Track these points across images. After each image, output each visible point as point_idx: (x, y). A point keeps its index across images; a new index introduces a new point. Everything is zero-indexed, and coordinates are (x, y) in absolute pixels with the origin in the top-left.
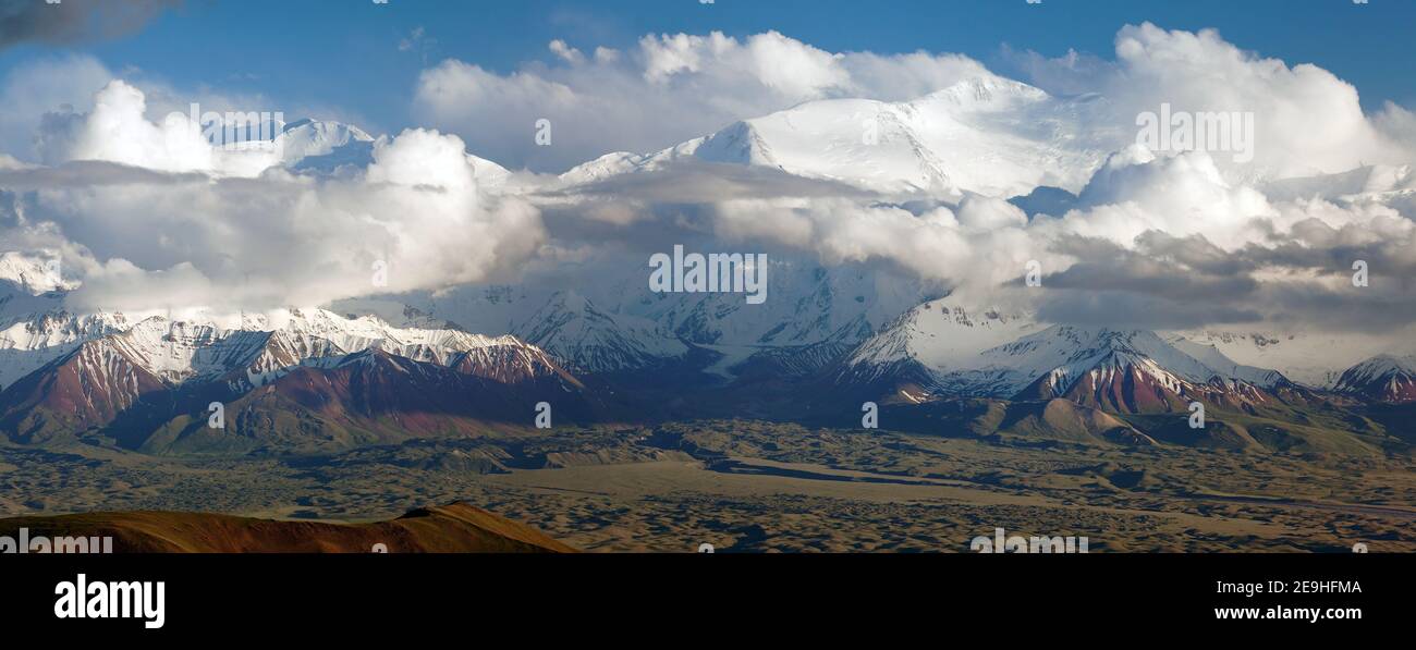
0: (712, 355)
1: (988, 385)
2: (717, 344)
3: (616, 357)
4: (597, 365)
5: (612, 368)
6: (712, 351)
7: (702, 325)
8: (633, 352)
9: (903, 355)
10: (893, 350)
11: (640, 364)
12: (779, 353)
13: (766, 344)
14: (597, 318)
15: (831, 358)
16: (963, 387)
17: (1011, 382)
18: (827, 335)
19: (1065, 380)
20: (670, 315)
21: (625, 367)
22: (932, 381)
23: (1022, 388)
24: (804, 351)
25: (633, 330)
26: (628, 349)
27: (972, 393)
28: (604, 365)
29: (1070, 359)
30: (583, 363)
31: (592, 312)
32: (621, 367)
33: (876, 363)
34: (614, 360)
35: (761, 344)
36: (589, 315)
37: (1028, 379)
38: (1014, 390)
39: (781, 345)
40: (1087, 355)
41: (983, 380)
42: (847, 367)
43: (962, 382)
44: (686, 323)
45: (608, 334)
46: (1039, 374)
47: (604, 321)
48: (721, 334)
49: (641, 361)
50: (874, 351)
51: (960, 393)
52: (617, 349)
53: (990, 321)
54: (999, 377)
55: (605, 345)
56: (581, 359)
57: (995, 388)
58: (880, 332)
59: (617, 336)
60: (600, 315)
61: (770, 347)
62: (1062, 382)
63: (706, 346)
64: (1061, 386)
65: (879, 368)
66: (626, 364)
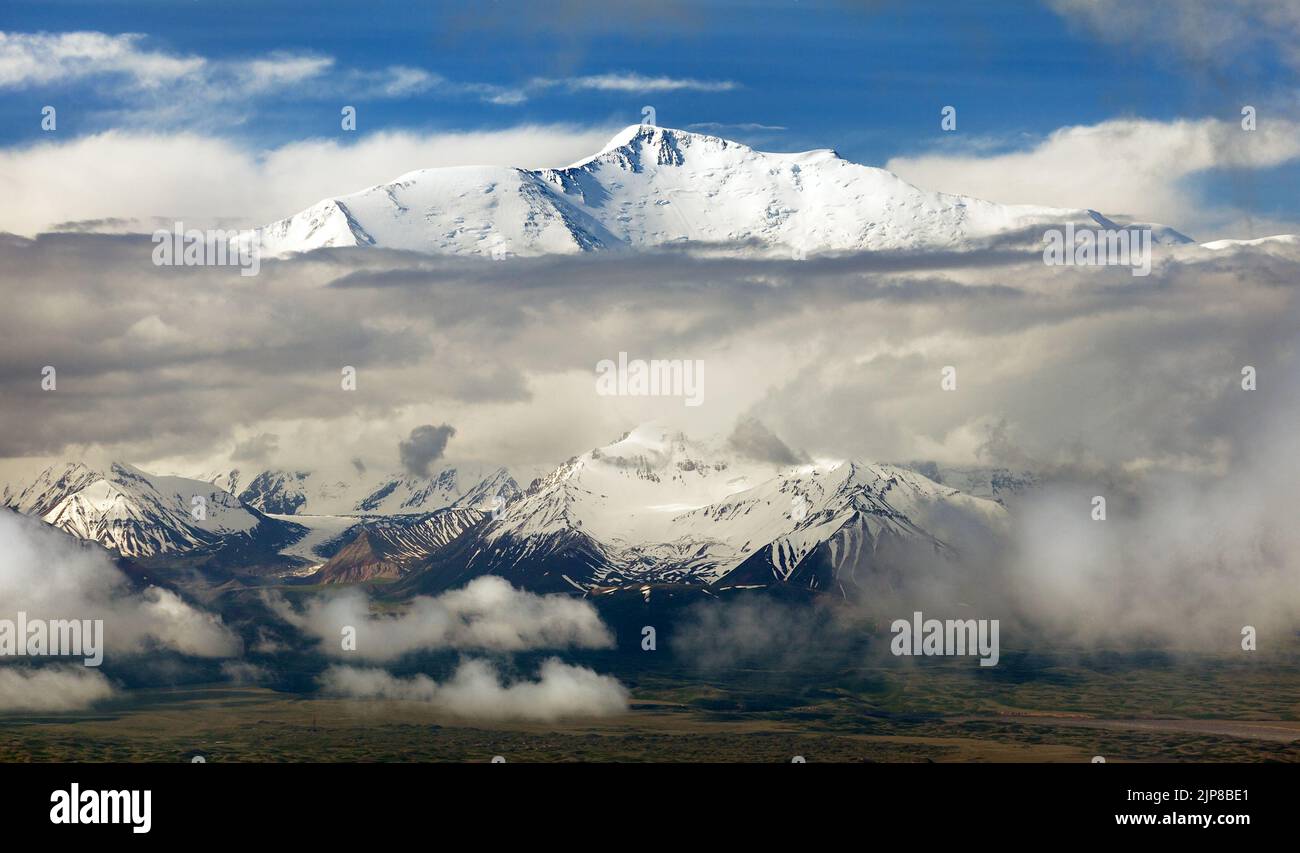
0: (292, 530)
1: (684, 564)
2: (299, 514)
3: (157, 536)
4: (130, 546)
5: (151, 551)
6: (292, 525)
7: (276, 489)
8: (180, 528)
9: (563, 525)
10: (548, 518)
11: (189, 544)
12: (387, 525)
13: (368, 513)
14: (128, 479)
15: (460, 531)
16: (648, 568)
17: (715, 560)
18: (453, 497)
19: (792, 555)
20: (232, 475)
21: (169, 548)
22: (604, 561)
23: (731, 567)
24: (422, 522)
25: (179, 496)
26: (173, 523)
27: (662, 577)
28: (139, 547)
29: (798, 524)
30: (110, 544)
31: (122, 473)
32: (164, 549)
33: (525, 537)
34: (154, 541)
35: (362, 512)
36: (116, 476)
37: (740, 554)
38: (720, 571)
39: (390, 514)
40: (822, 518)
41: (677, 557)
42: (482, 543)
43: (647, 561)
44: (254, 485)
45: (144, 503)
46: (755, 548)
47: (138, 484)
48: (304, 499)
49: (189, 538)
50: (521, 521)
51: (644, 575)
52: (159, 524)
53: (685, 474)
54: (700, 552)
55: (140, 518)
56: (107, 539)
57: (694, 569)
58: (530, 492)
59: (158, 506)
60: (133, 476)
61: (374, 517)
62: (787, 554)
63: (283, 517)
64: (788, 563)
65: (529, 544)
66: (171, 545)
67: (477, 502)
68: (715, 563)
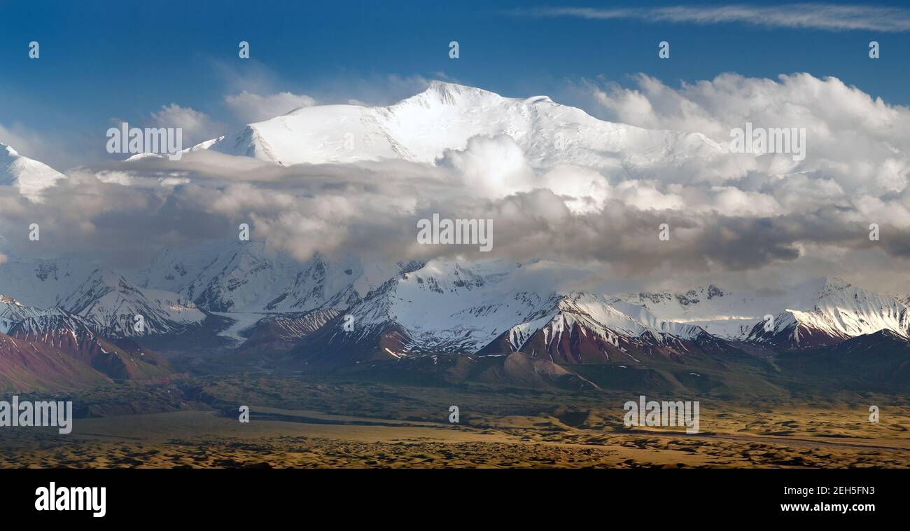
0: (226, 321)
1: (457, 342)
2: (229, 312)
3: (146, 325)
4: (130, 331)
5: (142, 334)
6: (225, 318)
7: (216, 297)
8: (159, 320)
9: (386, 318)
10: (377, 314)
11: (166, 330)
12: (282, 319)
13: (270, 311)
14: (129, 291)
15: (325, 322)
16: (436, 344)
17: (476, 340)
18: (321, 302)
19: (522, 336)
20: (190, 288)
21: (152, 332)
22: (410, 340)
23: (486, 344)
24: (303, 316)
25: (159, 301)
26: (155, 317)
27: (444, 350)
28: (135, 331)
29: (525, 319)
30: (118, 329)
31: (125, 287)
32: (150, 332)
33: (363, 325)
34: (144, 327)
35: (267, 311)
36: (122, 289)
37: (490, 336)
38: (479, 346)
39: (283, 312)
40: (539, 315)
41: (453, 338)
42: (339, 330)
43: (436, 340)
44: (203, 295)
45: (138, 305)
46: (499, 333)
47: (135, 293)
48: (233, 303)
49: (165, 326)
50: (361, 316)
51: (434, 348)
52: (146, 318)
53: (457, 288)
54: (467, 335)
55: (136, 314)
56: (116, 326)
57: (463, 345)
58: (366, 299)
59: (146, 307)
60: (132, 289)
61: (274, 313)
62: (519, 337)
63: (221, 314)
64: (519, 342)
65: (366, 330)
66: (154, 330)
67: (335, 305)
68: (477, 342)
